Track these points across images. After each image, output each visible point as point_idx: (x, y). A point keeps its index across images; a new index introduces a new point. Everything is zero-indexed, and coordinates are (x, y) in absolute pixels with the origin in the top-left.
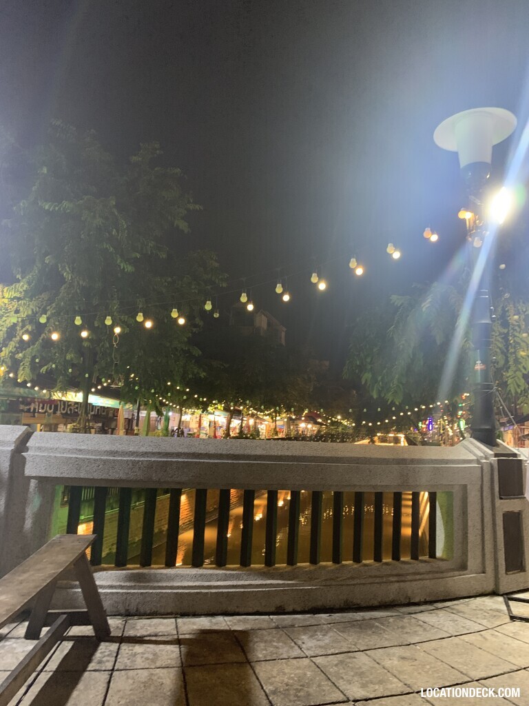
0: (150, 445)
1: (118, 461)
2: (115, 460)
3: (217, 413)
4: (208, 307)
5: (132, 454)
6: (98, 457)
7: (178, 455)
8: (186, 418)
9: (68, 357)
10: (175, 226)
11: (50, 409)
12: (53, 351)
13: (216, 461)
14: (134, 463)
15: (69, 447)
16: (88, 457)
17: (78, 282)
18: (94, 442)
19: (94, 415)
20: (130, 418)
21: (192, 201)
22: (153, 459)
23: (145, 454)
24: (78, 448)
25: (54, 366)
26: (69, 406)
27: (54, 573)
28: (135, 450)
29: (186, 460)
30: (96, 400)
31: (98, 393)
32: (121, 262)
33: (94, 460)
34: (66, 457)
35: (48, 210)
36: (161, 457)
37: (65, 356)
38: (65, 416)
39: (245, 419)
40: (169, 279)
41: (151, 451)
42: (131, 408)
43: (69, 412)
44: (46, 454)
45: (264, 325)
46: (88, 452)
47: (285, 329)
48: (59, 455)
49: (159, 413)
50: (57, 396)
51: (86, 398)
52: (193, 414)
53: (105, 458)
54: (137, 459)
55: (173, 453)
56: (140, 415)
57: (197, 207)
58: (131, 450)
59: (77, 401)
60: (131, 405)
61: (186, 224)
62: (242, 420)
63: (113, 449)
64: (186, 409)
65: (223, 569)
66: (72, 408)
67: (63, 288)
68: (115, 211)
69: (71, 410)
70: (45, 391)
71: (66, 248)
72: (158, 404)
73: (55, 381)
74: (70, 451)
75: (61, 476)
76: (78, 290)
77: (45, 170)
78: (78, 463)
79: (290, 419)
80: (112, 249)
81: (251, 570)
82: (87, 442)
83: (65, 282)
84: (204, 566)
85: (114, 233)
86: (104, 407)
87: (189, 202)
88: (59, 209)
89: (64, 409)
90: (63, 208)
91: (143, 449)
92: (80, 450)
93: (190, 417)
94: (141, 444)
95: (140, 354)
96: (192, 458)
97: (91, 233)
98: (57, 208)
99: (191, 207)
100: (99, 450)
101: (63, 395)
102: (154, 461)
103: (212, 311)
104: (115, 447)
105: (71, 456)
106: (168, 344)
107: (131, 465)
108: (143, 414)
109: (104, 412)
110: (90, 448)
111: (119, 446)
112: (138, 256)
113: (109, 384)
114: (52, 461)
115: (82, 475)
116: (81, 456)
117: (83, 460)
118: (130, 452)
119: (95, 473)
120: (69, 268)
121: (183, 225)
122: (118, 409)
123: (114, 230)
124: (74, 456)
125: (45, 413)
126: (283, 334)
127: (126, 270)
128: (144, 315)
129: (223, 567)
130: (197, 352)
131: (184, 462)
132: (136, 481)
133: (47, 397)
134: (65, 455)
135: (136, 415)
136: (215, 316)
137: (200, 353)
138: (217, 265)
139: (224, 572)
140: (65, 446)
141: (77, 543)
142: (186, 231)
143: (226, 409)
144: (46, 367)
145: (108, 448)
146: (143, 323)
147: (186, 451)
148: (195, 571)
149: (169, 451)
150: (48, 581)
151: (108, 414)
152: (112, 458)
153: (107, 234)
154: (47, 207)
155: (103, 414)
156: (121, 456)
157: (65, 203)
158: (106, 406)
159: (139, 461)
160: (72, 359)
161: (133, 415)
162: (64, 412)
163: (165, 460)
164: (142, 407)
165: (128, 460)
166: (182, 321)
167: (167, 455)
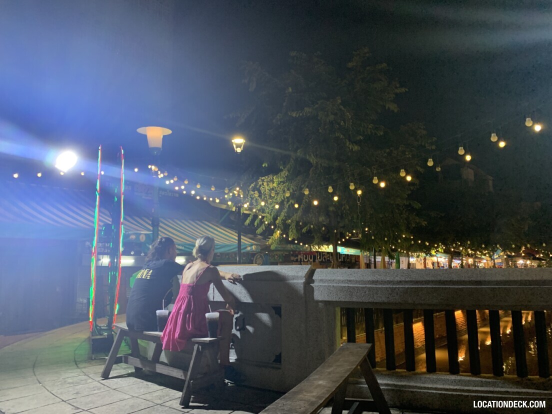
0: (402, 276)
1: (379, 288)
2: (377, 288)
3: (439, 255)
4: (430, 163)
5: (389, 282)
6: (364, 286)
7: (427, 282)
8: (412, 260)
9: (321, 219)
10: (387, 108)
11: (311, 259)
12: (310, 216)
13: (460, 287)
14: (393, 289)
15: (342, 279)
16: (356, 285)
17: (321, 165)
18: (359, 275)
19: (341, 262)
20: (368, 262)
21: (398, 86)
22: (407, 286)
23: (400, 282)
24: (348, 279)
25: (312, 226)
26: (323, 255)
27: (351, 369)
28: (392, 280)
29: (434, 286)
30: (342, 250)
31: (343, 245)
32: (350, 144)
33: (362, 288)
34: (341, 286)
35: (296, 117)
36: (412, 285)
37: (318, 219)
38: (321, 263)
39: (464, 259)
40: (388, 150)
41: (404, 279)
42: (368, 255)
43: (324, 260)
44: (327, 285)
45: (472, 177)
46: (357, 282)
47: (491, 178)
48: (336, 285)
49: (391, 257)
50: (315, 248)
51: (335, 249)
52: (418, 257)
53: (370, 286)
54: (394, 286)
55: (423, 281)
56: (377, 260)
57: (403, 90)
58: (388, 279)
59: (329, 251)
60: (368, 253)
61: (396, 105)
62: (462, 260)
63: (374, 279)
64: (411, 253)
65: (479, 377)
66: (326, 257)
67: (311, 170)
68: (342, 107)
69: (325, 258)
70: (307, 246)
71: (310, 141)
72: (389, 250)
73: (313, 237)
74: (343, 282)
75: (339, 300)
76: (322, 171)
77: (290, 90)
78: (350, 290)
79: (509, 256)
80: (342, 136)
81: (505, 379)
82: (355, 275)
83: (312, 166)
84: (461, 374)
85: (342, 124)
86: (348, 255)
87: (396, 88)
88: (303, 114)
89: (320, 258)
90: (305, 113)
91: (398, 279)
92: (350, 281)
93: (416, 260)
94: (395, 274)
95: (372, 212)
96: (439, 285)
97: (326, 127)
98: (301, 114)
99: (398, 91)
100: (364, 280)
101: (319, 248)
102: (408, 288)
103: (434, 167)
104: (375, 278)
105: (344, 285)
106: (392, 202)
107: (390, 291)
108: (379, 259)
109: (348, 259)
110: (357, 279)
111: (379, 277)
112: (362, 138)
113: (350, 237)
114: (332, 289)
115: (355, 299)
116: (352, 285)
117: (354, 288)
118: (388, 281)
119: (363, 298)
120: (314, 155)
121: (393, 107)
122: (359, 256)
123: (342, 122)
124: (347, 285)
125: (308, 262)
126: (491, 183)
127: (354, 150)
128: (378, 179)
129: (478, 375)
130: (417, 205)
131: (432, 288)
132: (396, 304)
133: (309, 250)
134: (340, 285)
135: (373, 260)
136: (437, 170)
137: (420, 205)
138: (424, 132)
139: (480, 379)
140: (339, 278)
141: (359, 349)
142: (396, 111)
143: (446, 252)
144: (305, 228)
145: (370, 278)
146: (378, 184)
147: (433, 279)
148: (453, 377)
149: (419, 280)
150: (348, 374)
151: (351, 260)
152: (374, 286)
153: (338, 126)
154: (294, 115)
155: (348, 260)
156: (381, 284)
157: (306, 109)
158: (350, 253)
159: (395, 288)
160: (323, 221)
161: (370, 260)
162: (321, 260)
163: (417, 286)
164: (376, 254)
165: (387, 288)
166: (409, 178)
167: (417, 282)
